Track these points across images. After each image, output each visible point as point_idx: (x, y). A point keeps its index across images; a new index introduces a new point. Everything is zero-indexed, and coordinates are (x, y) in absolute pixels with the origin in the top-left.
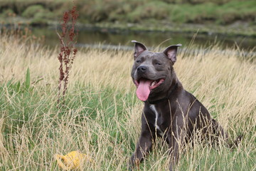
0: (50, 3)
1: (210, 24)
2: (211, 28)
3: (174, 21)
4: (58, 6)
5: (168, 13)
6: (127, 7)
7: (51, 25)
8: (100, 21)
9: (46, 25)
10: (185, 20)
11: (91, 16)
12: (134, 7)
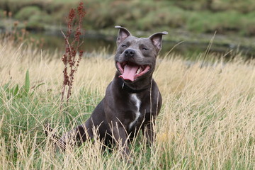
0: (48, 5)
1: (232, 35)
2: (233, 40)
3: (191, 30)
4: (58, 9)
5: (184, 21)
6: (137, 13)
7: (49, 30)
8: (105, 27)
9: (43, 30)
10: (203, 30)
11: (94, 22)
12: (145, 12)
